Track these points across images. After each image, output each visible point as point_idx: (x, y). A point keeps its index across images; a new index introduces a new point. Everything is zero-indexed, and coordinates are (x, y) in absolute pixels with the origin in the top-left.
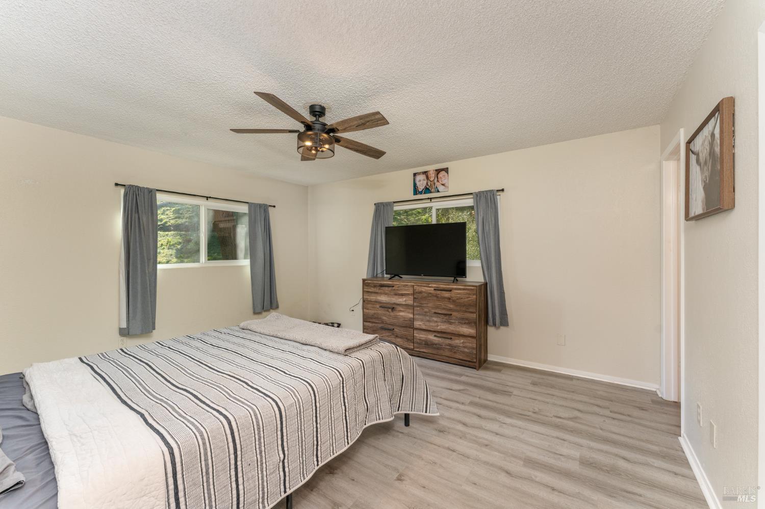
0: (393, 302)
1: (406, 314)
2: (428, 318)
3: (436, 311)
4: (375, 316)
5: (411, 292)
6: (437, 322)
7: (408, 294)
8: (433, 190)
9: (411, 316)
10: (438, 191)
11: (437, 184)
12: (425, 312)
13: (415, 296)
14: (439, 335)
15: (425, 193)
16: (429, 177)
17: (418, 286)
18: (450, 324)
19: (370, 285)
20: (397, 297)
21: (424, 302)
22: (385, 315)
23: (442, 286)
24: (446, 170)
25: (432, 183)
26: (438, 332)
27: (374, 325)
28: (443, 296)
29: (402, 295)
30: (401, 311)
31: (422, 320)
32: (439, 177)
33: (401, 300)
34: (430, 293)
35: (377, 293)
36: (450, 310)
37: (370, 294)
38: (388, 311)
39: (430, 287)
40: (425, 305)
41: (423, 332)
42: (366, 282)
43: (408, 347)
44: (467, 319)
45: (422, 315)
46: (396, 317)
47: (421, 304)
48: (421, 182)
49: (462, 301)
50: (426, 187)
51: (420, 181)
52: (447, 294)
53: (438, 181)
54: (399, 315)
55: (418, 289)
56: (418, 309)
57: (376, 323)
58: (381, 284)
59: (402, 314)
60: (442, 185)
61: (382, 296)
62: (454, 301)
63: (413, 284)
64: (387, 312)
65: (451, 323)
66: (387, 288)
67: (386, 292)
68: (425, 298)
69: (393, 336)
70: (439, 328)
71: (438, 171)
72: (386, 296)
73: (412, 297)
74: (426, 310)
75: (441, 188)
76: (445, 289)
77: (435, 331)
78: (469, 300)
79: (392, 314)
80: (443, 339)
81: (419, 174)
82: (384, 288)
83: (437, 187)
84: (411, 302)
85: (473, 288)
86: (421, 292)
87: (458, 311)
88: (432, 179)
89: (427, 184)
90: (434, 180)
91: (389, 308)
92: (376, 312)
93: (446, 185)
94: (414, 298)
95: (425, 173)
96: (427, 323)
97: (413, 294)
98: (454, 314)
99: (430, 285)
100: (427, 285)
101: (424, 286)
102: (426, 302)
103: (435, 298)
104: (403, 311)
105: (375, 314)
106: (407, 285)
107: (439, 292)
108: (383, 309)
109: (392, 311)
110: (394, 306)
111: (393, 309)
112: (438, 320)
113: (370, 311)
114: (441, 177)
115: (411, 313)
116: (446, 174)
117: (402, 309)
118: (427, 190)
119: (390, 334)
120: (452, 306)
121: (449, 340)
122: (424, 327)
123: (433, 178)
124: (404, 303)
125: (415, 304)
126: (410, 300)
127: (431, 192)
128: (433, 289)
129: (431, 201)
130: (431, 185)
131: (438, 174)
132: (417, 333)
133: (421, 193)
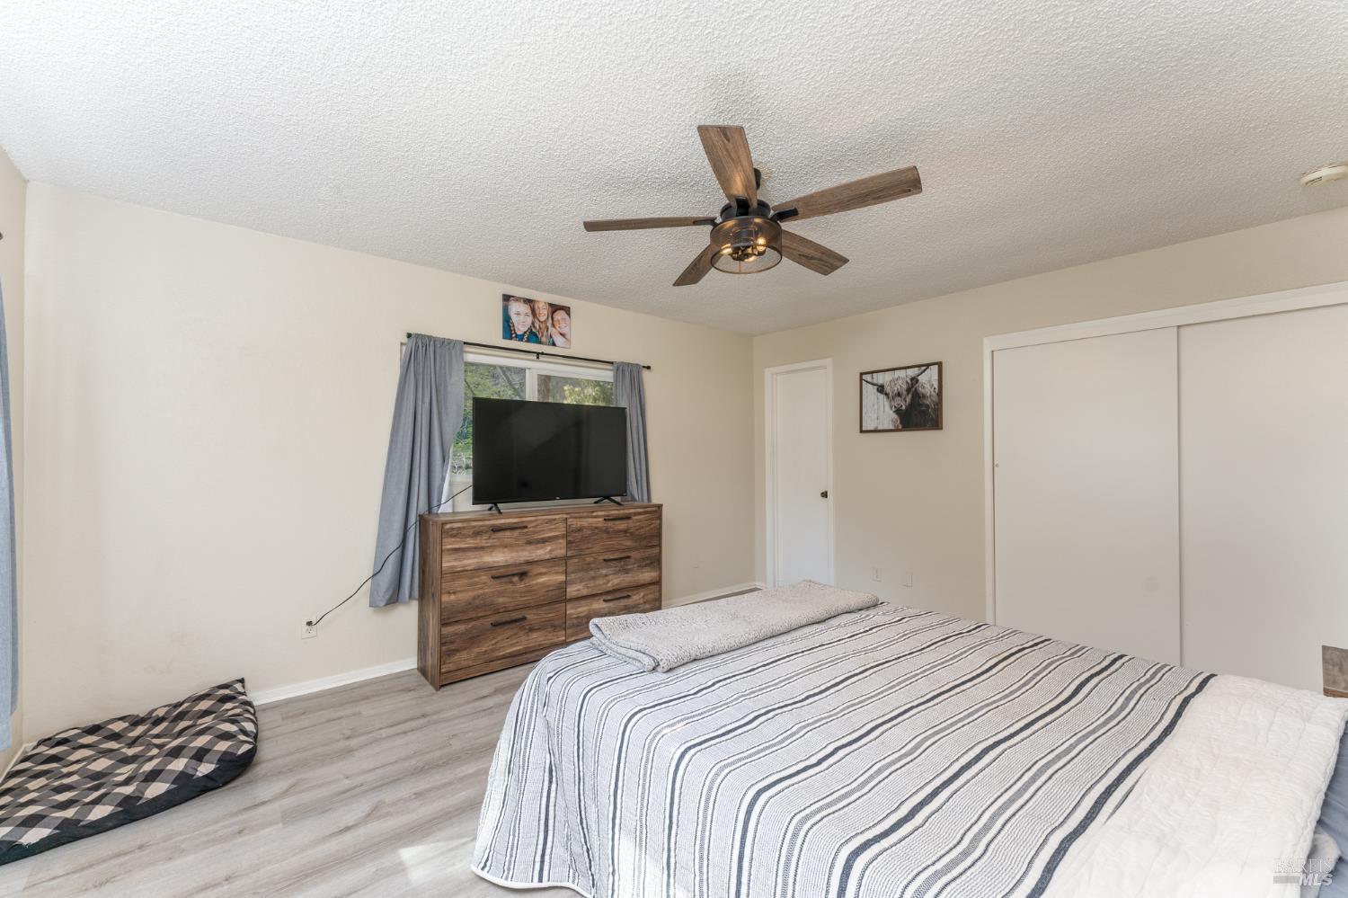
0: (522, 559)
1: (554, 578)
2: (592, 573)
3: (606, 557)
4: (477, 602)
5: (561, 530)
6: (606, 576)
7: (556, 537)
8: (544, 339)
9: (562, 578)
10: (554, 344)
11: (551, 329)
12: (589, 564)
13: (569, 538)
14: (609, 598)
15: (528, 341)
16: (537, 312)
17: (576, 518)
18: (627, 573)
19: (464, 532)
20: (530, 547)
21: (586, 546)
22: (501, 593)
23: (613, 512)
24: (567, 310)
25: (543, 326)
26: (608, 593)
27: (471, 625)
28: (616, 528)
29: (544, 541)
30: (541, 574)
31: (582, 580)
32: (555, 319)
33: (541, 552)
34: (596, 528)
35: (483, 548)
36: (629, 549)
37: (460, 554)
38: (511, 582)
39: (596, 517)
40: (588, 551)
41: (583, 602)
42: (448, 526)
43: (556, 640)
44: (648, 558)
45: (583, 570)
46: (530, 591)
47: (581, 550)
48: (522, 317)
49: (642, 531)
50: (530, 329)
51: (518, 314)
52: (622, 525)
53: (553, 325)
54: (537, 584)
55: (575, 523)
56: (576, 560)
57: (478, 618)
58: (493, 525)
59: (542, 580)
60: (561, 334)
61: (494, 554)
62: (632, 534)
63: (565, 516)
64: (510, 586)
65: (627, 571)
66: (508, 533)
67: (507, 541)
68: (586, 539)
69: (521, 633)
70: (610, 585)
71: (555, 308)
72: (505, 550)
73: (563, 542)
74: (589, 559)
75: (559, 340)
76: (621, 516)
77: (601, 594)
78: (651, 529)
79: (521, 586)
80: (615, 602)
81: (518, 299)
82: (500, 534)
83: (551, 336)
84: (561, 552)
85: (654, 509)
86: (580, 530)
87: (635, 549)
88: (543, 319)
89: (533, 324)
90: (545, 321)
91: (513, 575)
92: (476, 593)
93: (568, 336)
94: (569, 543)
95: (528, 301)
96: (591, 584)
97: (566, 536)
98: (632, 554)
99: (595, 514)
100: (590, 514)
101: (585, 517)
102: (589, 545)
103: (604, 535)
104: (545, 574)
105: (474, 598)
106: (555, 520)
107: (610, 524)
108: (498, 581)
109: (521, 580)
110: (525, 568)
111: (523, 575)
112: (609, 571)
113: (460, 596)
114: (559, 321)
115: (562, 573)
116: (566, 316)
117: (543, 570)
118: (532, 336)
119: (516, 630)
120: (629, 543)
121: (625, 600)
122: (585, 592)
123: (545, 318)
124: (547, 557)
125: (569, 554)
126: (561, 548)
127: (540, 343)
128: (601, 519)
129: (538, 358)
130: (540, 328)
131: (553, 312)
132: (572, 608)
133: (520, 338)
